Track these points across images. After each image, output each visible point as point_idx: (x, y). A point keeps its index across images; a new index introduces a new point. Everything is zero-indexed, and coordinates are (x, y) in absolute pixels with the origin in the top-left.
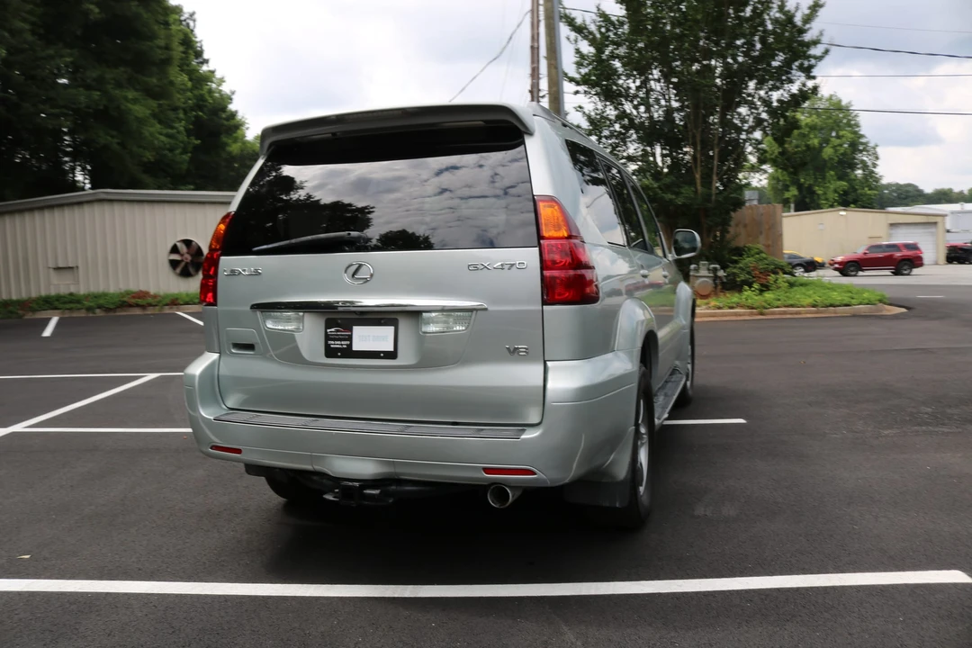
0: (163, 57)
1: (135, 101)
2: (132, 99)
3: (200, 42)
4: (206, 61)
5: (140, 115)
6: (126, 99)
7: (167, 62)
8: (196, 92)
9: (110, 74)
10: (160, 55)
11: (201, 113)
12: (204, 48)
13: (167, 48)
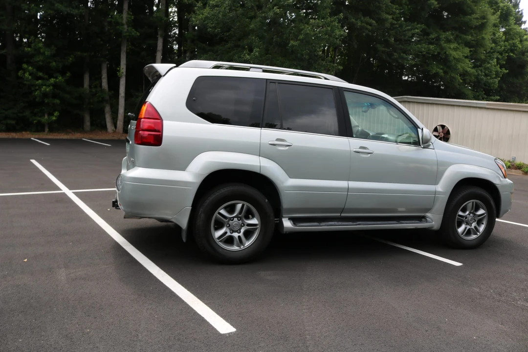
0: (477, 24)
1: (455, 49)
2: (454, 48)
3: (522, 10)
4: (525, 22)
5: (457, 57)
6: (450, 48)
7: (482, 27)
8: (511, 42)
9: (443, 36)
10: (476, 23)
11: (512, 54)
12: (524, 14)
13: (484, 18)
